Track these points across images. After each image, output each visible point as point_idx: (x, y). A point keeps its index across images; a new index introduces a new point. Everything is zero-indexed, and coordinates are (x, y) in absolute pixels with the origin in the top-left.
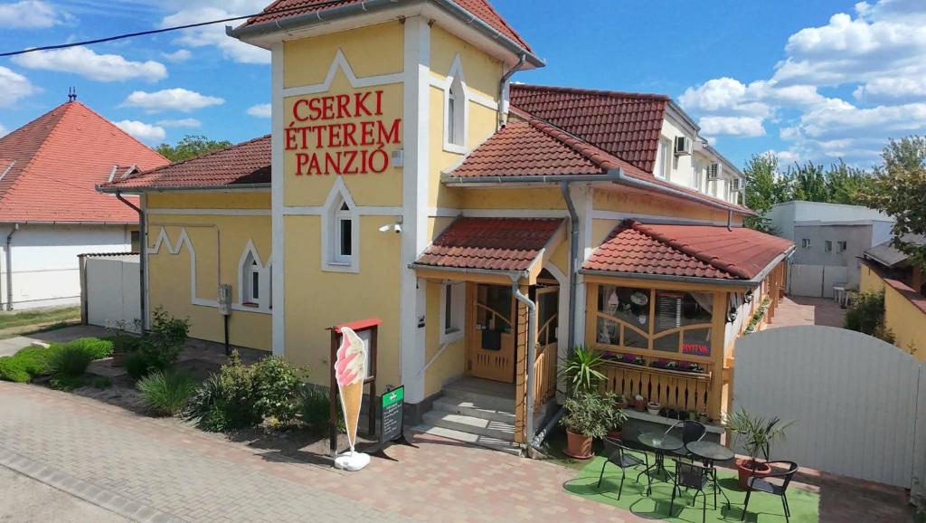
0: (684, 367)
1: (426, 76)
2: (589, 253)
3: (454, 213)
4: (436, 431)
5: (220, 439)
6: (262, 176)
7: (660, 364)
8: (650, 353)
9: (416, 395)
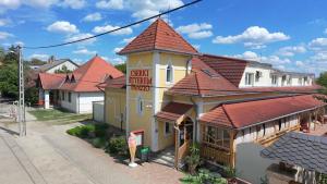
0: (223, 150)
1: (158, 67)
2: (201, 115)
3: (168, 101)
4: (159, 160)
5: (108, 155)
6: (125, 87)
7: (217, 149)
8: (215, 145)
9: (155, 149)
